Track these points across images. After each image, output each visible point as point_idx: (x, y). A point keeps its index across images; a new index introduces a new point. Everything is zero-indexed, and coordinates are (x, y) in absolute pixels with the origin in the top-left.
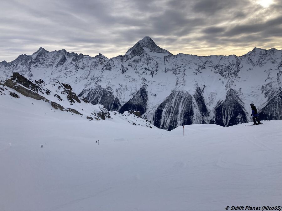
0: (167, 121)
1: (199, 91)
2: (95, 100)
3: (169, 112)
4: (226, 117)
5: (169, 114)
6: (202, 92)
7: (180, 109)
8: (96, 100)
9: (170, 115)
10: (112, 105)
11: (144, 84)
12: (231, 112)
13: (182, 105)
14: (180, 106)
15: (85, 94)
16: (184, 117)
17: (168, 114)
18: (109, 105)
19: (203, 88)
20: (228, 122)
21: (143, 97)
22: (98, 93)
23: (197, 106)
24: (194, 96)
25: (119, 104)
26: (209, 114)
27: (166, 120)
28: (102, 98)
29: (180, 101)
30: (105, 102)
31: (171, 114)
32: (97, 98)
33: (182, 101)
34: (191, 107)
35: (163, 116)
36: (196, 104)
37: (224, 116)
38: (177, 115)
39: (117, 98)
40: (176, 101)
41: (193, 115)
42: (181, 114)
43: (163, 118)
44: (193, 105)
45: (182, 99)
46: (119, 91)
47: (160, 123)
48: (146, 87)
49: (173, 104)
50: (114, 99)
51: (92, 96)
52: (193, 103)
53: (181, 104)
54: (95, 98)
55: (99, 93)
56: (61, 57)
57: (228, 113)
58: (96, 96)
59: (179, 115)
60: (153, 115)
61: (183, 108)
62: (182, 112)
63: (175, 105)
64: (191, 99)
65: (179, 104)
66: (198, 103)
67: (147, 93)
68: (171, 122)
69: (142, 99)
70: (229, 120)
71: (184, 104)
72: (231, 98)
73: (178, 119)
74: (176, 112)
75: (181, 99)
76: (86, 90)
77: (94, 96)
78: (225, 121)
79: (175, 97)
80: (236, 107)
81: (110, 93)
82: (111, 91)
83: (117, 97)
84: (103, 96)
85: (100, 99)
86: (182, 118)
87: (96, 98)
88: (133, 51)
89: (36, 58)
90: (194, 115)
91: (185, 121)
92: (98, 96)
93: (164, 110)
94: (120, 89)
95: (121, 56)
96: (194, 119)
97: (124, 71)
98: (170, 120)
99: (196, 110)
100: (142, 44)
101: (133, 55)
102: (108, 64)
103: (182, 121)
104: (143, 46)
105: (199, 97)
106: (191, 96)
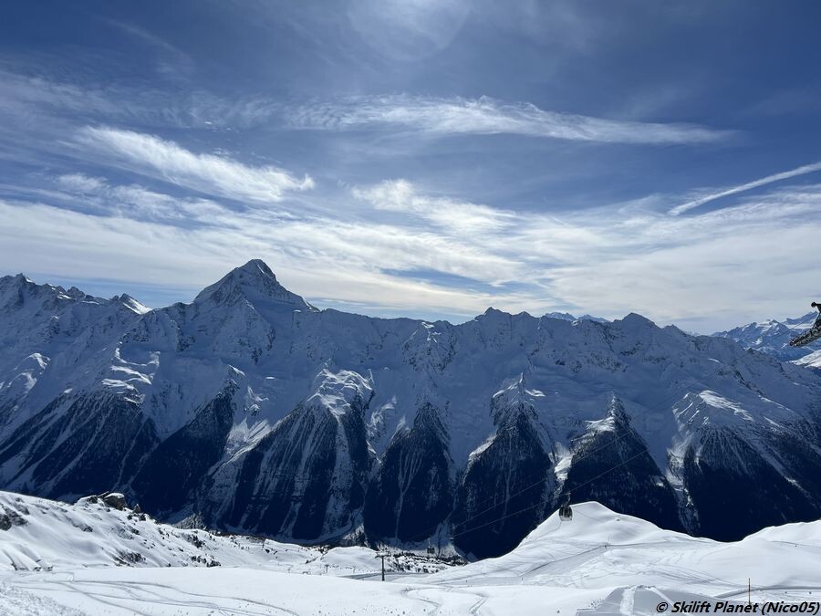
0: (269, 483)
1: (358, 407)
2: (88, 424)
3: (277, 459)
4: (406, 472)
5: (278, 466)
6: (364, 408)
7: (307, 452)
8: (90, 427)
9: (280, 468)
10: (134, 441)
11: (228, 385)
12: (419, 461)
13: (313, 441)
14: (308, 444)
15: (61, 406)
16: (313, 472)
17: (275, 465)
18: (123, 441)
19: (367, 399)
20: (409, 484)
21: (221, 419)
22: (98, 405)
23: (346, 443)
24: (343, 417)
25: (154, 436)
26: (371, 465)
27: (267, 481)
28: (108, 420)
29: (310, 432)
30: (115, 431)
31: (282, 464)
32: (95, 419)
33: (314, 430)
34: (333, 447)
35: (262, 470)
36: (344, 438)
37: (403, 468)
38: (297, 467)
39: (149, 420)
40: (300, 429)
41: (332, 469)
42: (307, 465)
43: (262, 474)
44: (337, 441)
45: (315, 425)
46: (160, 400)
47: (254, 488)
48: (233, 391)
49: (291, 439)
50: (143, 422)
51: (82, 412)
52: (337, 437)
53: (311, 437)
54: (88, 420)
55: (101, 404)
56: (9, 295)
57: (412, 462)
58: (92, 413)
59: (302, 468)
60: (237, 468)
61: (312, 449)
62: (309, 459)
63: (296, 440)
64: (335, 427)
65: (305, 440)
66: (349, 436)
67: (233, 407)
68: (279, 485)
69: (217, 423)
70: (411, 477)
71: (317, 439)
72: (422, 426)
73: (296, 479)
74: (296, 460)
75: (312, 427)
76: (68, 396)
77: (87, 412)
78: (403, 482)
79: (300, 420)
80: (431, 447)
81: (133, 405)
82: (136, 401)
83: (152, 417)
84: (112, 415)
85: (103, 422)
86: (307, 475)
87: (91, 421)
88: (216, 293)
90: (336, 468)
91: (313, 482)
92: (99, 415)
93: (268, 454)
94: (164, 394)
95: (181, 305)
96: (335, 478)
97: (183, 346)
98: (277, 480)
99: (343, 454)
100: (241, 277)
101: (213, 304)
102: (143, 325)
103: (306, 482)
104: (243, 284)
105: (355, 423)
106: (335, 418)
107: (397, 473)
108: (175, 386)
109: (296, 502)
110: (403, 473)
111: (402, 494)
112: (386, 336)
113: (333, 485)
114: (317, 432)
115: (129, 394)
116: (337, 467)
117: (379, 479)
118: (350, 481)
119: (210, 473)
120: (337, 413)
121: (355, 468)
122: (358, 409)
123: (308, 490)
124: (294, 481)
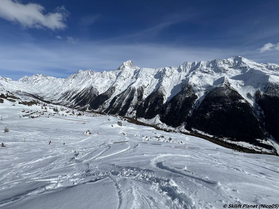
1: (143, 87)
3: (120, 99)
4: (151, 101)
6: (145, 88)
9: (120, 101)
11: (116, 84)
12: (155, 99)
13: (129, 95)
16: (127, 102)
19: (146, 86)
21: (112, 91)
23: (137, 95)
24: (138, 89)
27: (116, 103)
34: (133, 96)
35: (116, 101)
39: (98, 92)
44: (135, 94)
45: (131, 91)
46: (102, 88)
47: (113, 105)
48: (117, 86)
51: (87, 90)
59: (125, 100)
60: (111, 101)
63: (125, 95)
64: (135, 91)
65: (127, 95)
66: (138, 93)
67: (116, 89)
73: (123, 103)
79: (128, 90)
81: (96, 89)
82: (97, 88)
85: (89, 92)
90: (133, 101)
91: (126, 104)
93: (118, 98)
94: (104, 87)
97: (111, 79)
98: (118, 103)
99: (135, 97)
105: (141, 91)
107: (149, 102)
109: (121, 109)
111: (149, 107)
113: (131, 104)
114: (130, 93)
118: (136, 104)
119: (105, 102)
120: (136, 88)
121: (138, 101)
123: (125, 106)
124: (122, 104)
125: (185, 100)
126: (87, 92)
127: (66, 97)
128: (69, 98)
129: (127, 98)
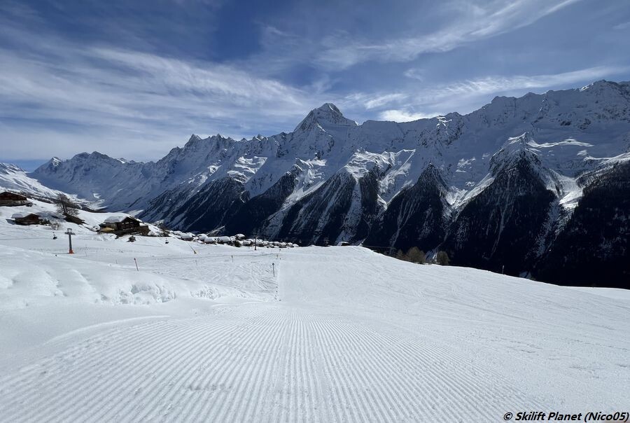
0: (302, 223)
1: (375, 173)
3: (310, 209)
4: (405, 213)
6: (381, 175)
8: (215, 196)
9: (311, 214)
12: (417, 205)
13: (337, 196)
14: (334, 197)
15: (208, 187)
16: (332, 216)
17: (308, 212)
19: (385, 170)
20: (407, 219)
21: (285, 189)
23: (360, 195)
24: (360, 180)
26: (378, 210)
27: (300, 222)
28: (223, 192)
29: (336, 191)
30: (225, 197)
31: (313, 211)
32: (219, 191)
33: (339, 188)
34: (350, 198)
35: (299, 216)
36: (359, 192)
37: (403, 212)
38: (322, 212)
39: (247, 192)
40: (329, 190)
41: (347, 213)
42: (329, 211)
43: (299, 218)
44: (353, 194)
45: (341, 186)
46: (257, 182)
47: (291, 226)
48: (298, 173)
49: (322, 196)
50: (242, 193)
51: (215, 189)
52: (354, 191)
53: (336, 194)
56: (214, 144)
57: (412, 206)
59: (325, 213)
60: (285, 214)
61: (335, 201)
62: (332, 207)
63: (325, 197)
64: (354, 185)
65: (332, 195)
66: (363, 191)
67: (295, 182)
68: (308, 224)
69: (281, 190)
70: (409, 217)
71: (339, 194)
72: (424, 180)
73: (320, 220)
74: (322, 209)
75: (338, 186)
76: (213, 183)
77: (217, 189)
78: (401, 221)
79: (331, 183)
80: (429, 194)
81: (240, 184)
82: (243, 182)
83: (250, 190)
84: (226, 188)
86: (328, 217)
89: (185, 150)
90: (349, 212)
91: (331, 222)
92: (221, 189)
93: (305, 206)
94: (262, 179)
95: (284, 134)
96: (347, 219)
97: (280, 155)
98: (307, 221)
99: (356, 204)
100: (319, 113)
101: (301, 132)
102: (259, 144)
103: (326, 222)
104: (320, 118)
105: (370, 183)
106: (355, 180)
107: (398, 214)
108: (269, 175)
109: (316, 236)
110: (402, 214)
111: (399, 230)
112: (407, 133)
113: (345, 224)
114: (340, 190)
115: (238, 177)
116: (351, 211)
117: (382, 219)
118: (358, 221)
119: (269, 219)
120: (357, 177)
121: (364, 212)
122: (374, 175)
123: (326, 227)
124: (318, 222)
125: (515, 203)
126: (217, 194)
127: (161, 209)
128: (168, 212)
129: (330, 205)
